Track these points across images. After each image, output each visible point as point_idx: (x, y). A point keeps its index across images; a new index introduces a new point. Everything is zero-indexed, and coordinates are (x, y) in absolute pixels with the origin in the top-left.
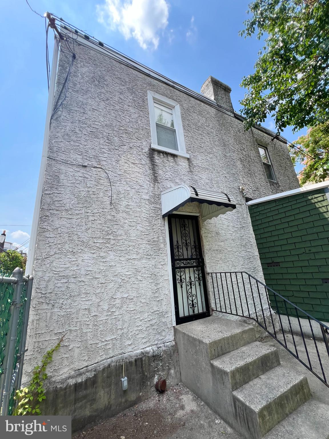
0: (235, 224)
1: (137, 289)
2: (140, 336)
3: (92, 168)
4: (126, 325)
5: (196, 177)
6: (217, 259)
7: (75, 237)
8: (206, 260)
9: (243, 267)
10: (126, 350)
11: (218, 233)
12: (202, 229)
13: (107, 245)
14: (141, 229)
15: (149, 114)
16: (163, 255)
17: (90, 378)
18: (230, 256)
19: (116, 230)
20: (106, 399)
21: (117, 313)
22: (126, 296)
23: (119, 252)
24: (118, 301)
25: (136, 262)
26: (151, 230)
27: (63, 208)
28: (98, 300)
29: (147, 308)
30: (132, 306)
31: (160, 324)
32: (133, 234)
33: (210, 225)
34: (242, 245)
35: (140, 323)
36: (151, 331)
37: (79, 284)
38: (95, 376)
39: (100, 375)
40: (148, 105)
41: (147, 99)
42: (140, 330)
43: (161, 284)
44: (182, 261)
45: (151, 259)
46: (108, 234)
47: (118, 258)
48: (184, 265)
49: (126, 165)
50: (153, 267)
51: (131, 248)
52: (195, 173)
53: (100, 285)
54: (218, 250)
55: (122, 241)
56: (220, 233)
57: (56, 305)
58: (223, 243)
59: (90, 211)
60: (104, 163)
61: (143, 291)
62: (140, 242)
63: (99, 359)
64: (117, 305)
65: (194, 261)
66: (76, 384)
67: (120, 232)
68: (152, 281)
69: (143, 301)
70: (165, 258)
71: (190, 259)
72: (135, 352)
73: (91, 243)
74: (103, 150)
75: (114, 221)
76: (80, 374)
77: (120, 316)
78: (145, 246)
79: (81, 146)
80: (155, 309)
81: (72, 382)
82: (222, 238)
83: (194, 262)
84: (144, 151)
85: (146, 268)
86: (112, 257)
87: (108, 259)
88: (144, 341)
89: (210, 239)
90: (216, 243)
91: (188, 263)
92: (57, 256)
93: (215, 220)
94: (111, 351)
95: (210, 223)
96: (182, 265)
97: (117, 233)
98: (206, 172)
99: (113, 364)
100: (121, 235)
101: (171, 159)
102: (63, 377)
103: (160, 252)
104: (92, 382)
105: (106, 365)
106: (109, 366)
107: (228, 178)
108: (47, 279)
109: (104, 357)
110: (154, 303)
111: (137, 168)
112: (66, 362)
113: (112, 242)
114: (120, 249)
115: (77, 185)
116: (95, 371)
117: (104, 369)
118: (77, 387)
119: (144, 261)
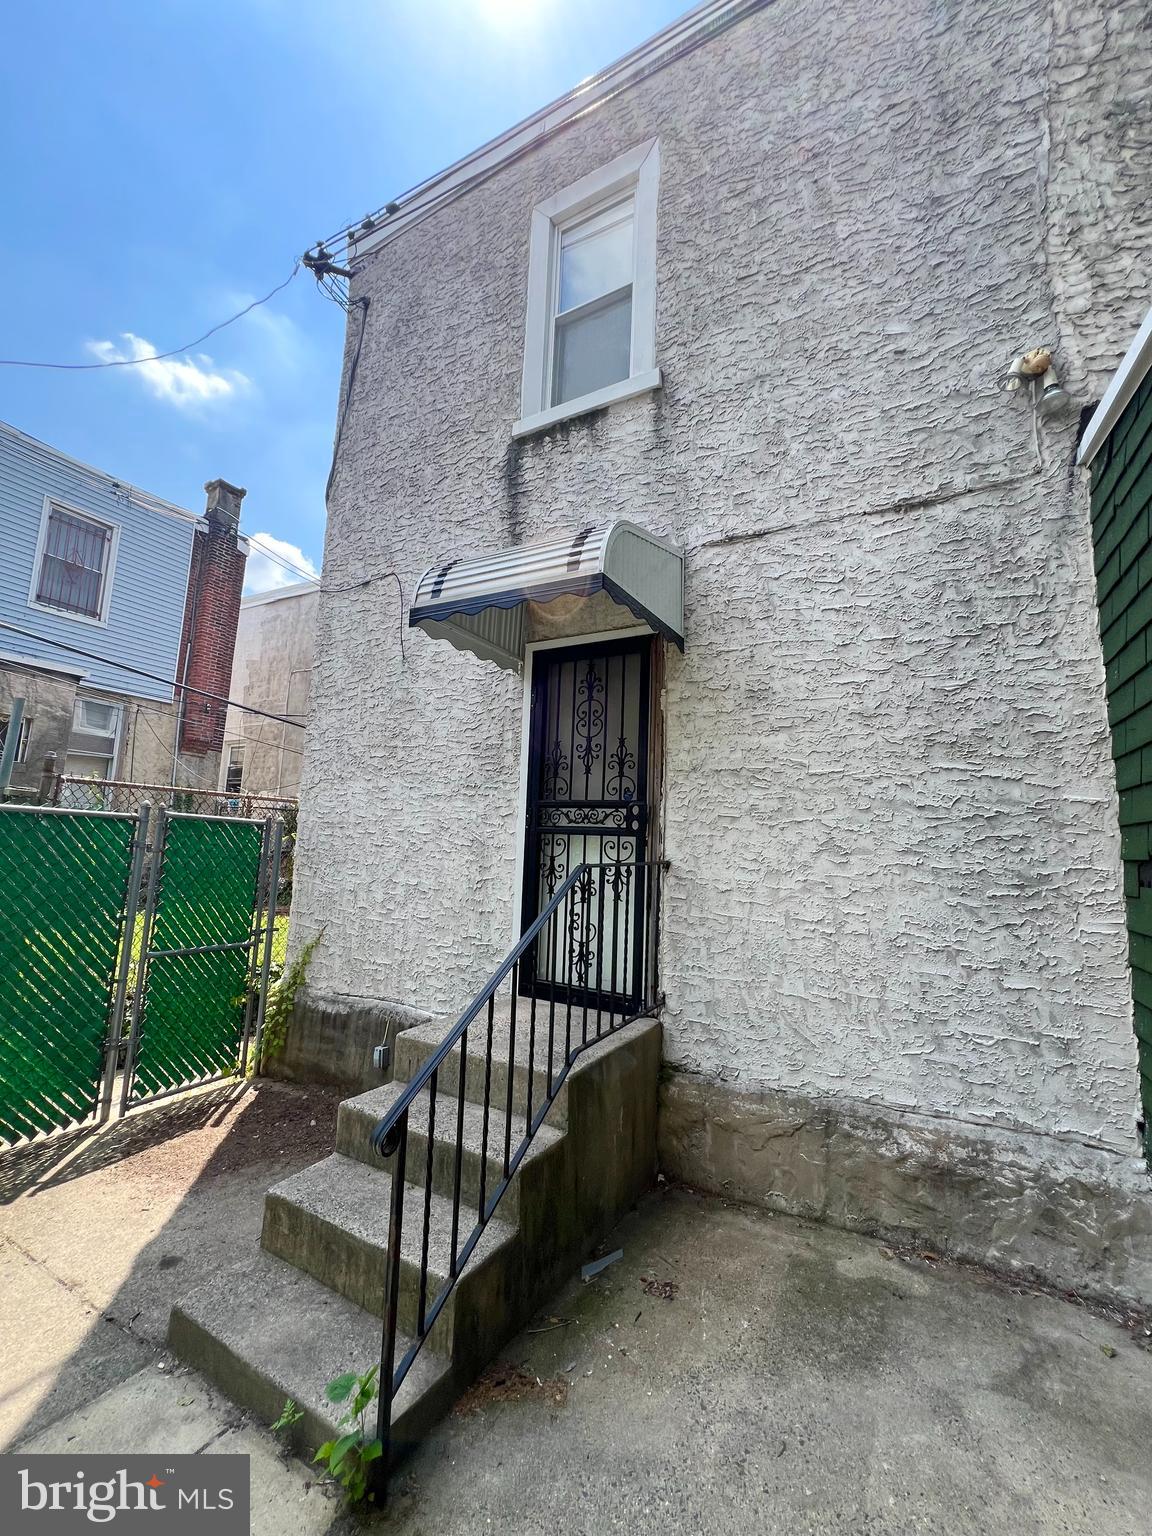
1: (438, 872)
2: (432, 981)
3: (379, 583)
4: (410, 946)
5: (682, 457)
6: (723, 812)
7: (345, 749)
8: (669, 811)
9: (912, 860)
10: (406, 1000)
11: (757, 694)
12: (670, 685)
13: (392, 762)
14: (461, 715)
15: (524, 309)
16: (508, 787)
17: (340, 1015)
18: (821, 800)
19: (407, 727)
20: (358, 1063)
21: (395, 915)
22: (414, 881)
23: (409, 778)
24: (400, 890)
25: (441, 805)
26: (485, 716)
27: (333, 691)
28: (369, 880)
29: (453, 924)
30: (424, 908)
31: (479, 974)
32: (441, 729)
33: (719, 664)
35: (436, 954)
36: (455, 980)
37: (347, 842)
38: (348, 1015)
39: (354, 1018)
40: (526, 272)
41: (527, 251)
42: (435, 969)
43: (494, 870)
44: (564, 810)
45: (477, 797)
46: (395, 736)
47: (408, 792)
48: (571, 821)
49: (445, 536)
50: (480, 820)
51: (434, 767)
52: (684, 438)
53: (374, 849)
54: (744, 772)
55: (417, 751)
56: (777, 686)
57: (319, 872)
58: (782, 737)
59: (368, 687)
60: (401, 555)
61: (449, 881)
62: (454, 752)
63: (363, 991)
64: (398, 899)
65: (608, 811)
66: (324, 1012)
67: (417, 729)
68: (472, 858)
69: (447, 904)
70: (512, 795)
71: (594, 805)
72: (419, 1011)
73: (366, 758)
74: (403, 522)
75: (408, 703)
76: (334, 1002)
77: (401, 924)
78: (464, 762)
79: (365, 536)
80: (472, 932)
81: (322, 1006)
82: (779, 713)
83: (607, 816)
84: (493, 462)
85: (461, 822)
86: (397, 790)
87: (390, 795)
88: (441, 996)
89: (707, 724)
90: (737, 738)
91: (586, 816)
92: (322, 785)
93: (753, 633)
94: (381, 987)
95: (719, 653)
96: (564, 822)
97: (410, 733)
98: (750, 402)
99: (375, 1012)
100: (416, 737)
101: (579, 438)
102: (320, 993)
103: (502, 777)
104: (340, 1022)
105: (367, 1006)
106: (370, 1009)
108: (310, 825)
109: (371, 992)
110: (471, 915)
111: (468, 533)
112: (324, 974)
113: (401, 754)
114: (413, 770)
115: (353, 634)
116: (351, 1007)
117: (361, 1012)
118: (325, 1017)
119: (459, 804)
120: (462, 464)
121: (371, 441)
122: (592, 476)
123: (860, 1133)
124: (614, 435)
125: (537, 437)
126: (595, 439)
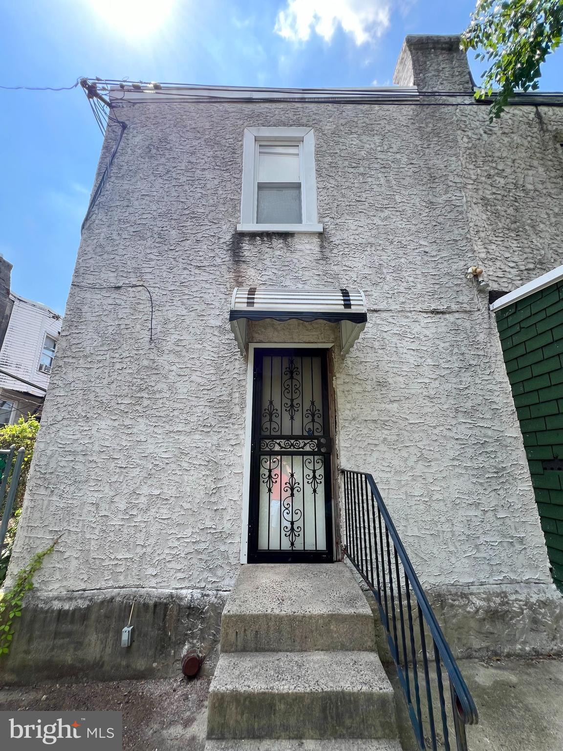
0: (441, 361)
1: (179, 485)
2: (173, 565)
3: (130, 289)
4: (152, 541)
5: (335, 267)
6: (370, 441)
7: (92, 396)
8: (341, 441)
9: (456, 463)
10: (146, 584)
11: (381, 384)
12: (338, 375)
13: (137, 407)
14: (199, 380)
15: (241, 171)
16: (236, 427)
17: (80, 609)
18: (416, 435)
19: (153, 384)
20: (98, 649)
21: (139, 519)
22: (157, 492)
23: (154, 419)
24: (143, 500)
25: (182, 438)
26: (217, 382)
27: (81, 354)
28: (112, 493)
29: (192, 519)
30: (165, 511)
31: (214, 553)
32: (183, 388)
33: (361, 367)
34: (460, 409)
35: (176, 544)
36: (194, 561)
37: (90, 465)
38: (89, 607)
39: (95, 609)
40: (242, 154)
41: (242, 145)
42: (174, 556)
43: (226, 481)
44: (278, 441)
45: (212, 432)
46: (141, 390)
47: (152, 429)
48: (282, 447)
49: (186, 272)
50: (214, 448)
51: (176, 413)
52: (336, 259)
53: (118, 470)
54: (379, 421)
55: (161, 401)
56: (390, 381)
57: (56, 491)
58: (395, 405)
59: (117, 355)
60: (149, 276)
61: (188, 489)
62: (193, 403)
63: (103, 584)
64: (141, 506)
65: (306, 441)
66: (60, 611)
67: (161, 386)
68: (208, 473)
69: (187, 506)
70: (240, 432)
71: (297, 438)
72: (160, 590)
73: (113, 403)
74: (151, 256)
75: (154, 369)
76: (70, 599)
77: (143, 525)
78: (201, 410)
79: (118, 258)
80: (209, 524)
81: (57, 605)
82: (393, 393)
83: (305, 444)
84: (222, 241)
85: (198, 450)
86: (142, 427)
87: (135, 430)
88: (180, 575)
89: (359, 396)
90: (374, 404)
91: (292, 445)
92: (65, 422)
93: (377, 355)
94: (122, 578)
95: (361, 362)
96: (277, 448)
97: (155, 389)
98: (366, 253)
99: (118, 599)
100: (160, 392)
101: (278, 243)
102: (51, 594)
103: (232, 420)
104: (81, 616)
105: (108, 596)
106: (112, 598)
107: (434, 253)
108: (49, 453)
109: (111, 583)
110: (207, 512)
111: (204, 274)
112: (58, 576)
113: (146, 403)
114: (157, 414)
115: (104, 318)
116: (91, 600)
117: (102, 602)
118: (61, 615)
119: (197, 437)
120: (200, 235)
121: (126, 204)
122: (287, 264)
123: (457, 603)
124: (299, 247)
125: (253, 235)
126: (288, 246)
